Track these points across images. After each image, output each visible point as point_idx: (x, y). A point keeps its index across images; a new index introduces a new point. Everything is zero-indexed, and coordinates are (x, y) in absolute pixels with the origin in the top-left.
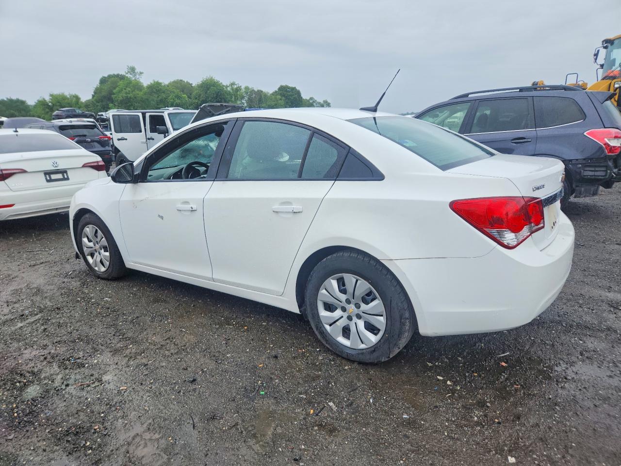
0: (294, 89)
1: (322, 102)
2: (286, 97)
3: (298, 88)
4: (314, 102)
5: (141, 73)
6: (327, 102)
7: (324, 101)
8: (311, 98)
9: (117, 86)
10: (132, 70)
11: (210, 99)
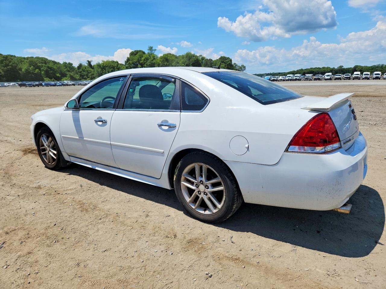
0: (228, 58)
1: (241, 66)
2: (225, 63)
3: (230, 58)
4: (236, 66)
5: (155, 50)
6: (244, 66)
7: (242, 65)
8: (235, 64)
9: (142, 57)
10: (151, 48)
11: (191, 64)
